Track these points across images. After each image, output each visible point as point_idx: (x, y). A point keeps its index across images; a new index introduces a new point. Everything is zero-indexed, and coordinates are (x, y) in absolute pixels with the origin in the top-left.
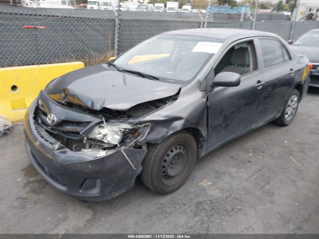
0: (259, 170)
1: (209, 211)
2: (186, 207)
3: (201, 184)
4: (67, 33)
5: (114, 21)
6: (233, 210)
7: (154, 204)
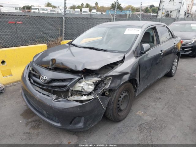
0: (168, 103)
1: (148, 129)
2: (134, 128)
3: (138, 113)
4: (33, 27)
5: (62, 18)
6: (161, 127)
7: (114, 128)
